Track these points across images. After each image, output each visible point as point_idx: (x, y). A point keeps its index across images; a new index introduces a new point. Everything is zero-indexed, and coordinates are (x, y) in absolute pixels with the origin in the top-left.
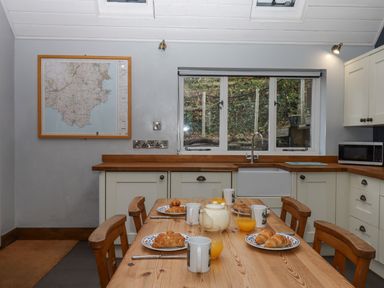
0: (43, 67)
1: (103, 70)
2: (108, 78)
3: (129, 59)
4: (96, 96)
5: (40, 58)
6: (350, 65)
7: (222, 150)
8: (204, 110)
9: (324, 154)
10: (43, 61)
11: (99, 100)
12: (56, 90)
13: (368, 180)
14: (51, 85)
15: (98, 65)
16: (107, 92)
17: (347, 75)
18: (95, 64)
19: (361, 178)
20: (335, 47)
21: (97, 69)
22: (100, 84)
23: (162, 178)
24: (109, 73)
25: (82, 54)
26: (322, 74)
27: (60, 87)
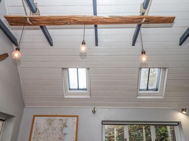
0: (35, 121)
1: (64, 122)
2: (66, 126)
3: (77, 117)
4: (59, 136)
5: (34, 116)
8: (115, 136)
10: (36, 118)
11: (60, 139)
12: (39, 133)
14: (37, 131)
16: (65, 134)
18: (61, 119)
21: (61, 121)
22: (62, 130)
24: (67, 124)
25: (55, 114)
26: (179, 123)
27: (41, 131)
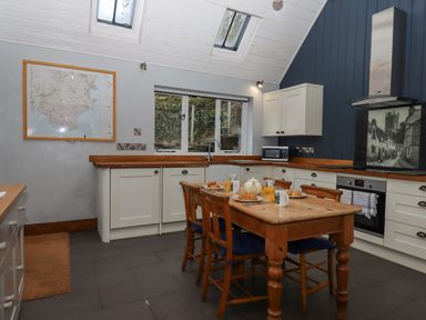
1: (90, 80)
2: (95, 88)
3: (114, 74)
4: (83, 104)
5: (25, 63)
6: (268, 96)
7: (183, 151)
9: (250, 154)
10: (29, 66)
11: (87, 107)
12: (42, 95)
13: (287, 169)
14: (37, 90)
15: (85, 76)
16: (95, 100)
17: (265, 103)
18: (83, 75)
19: (281, 169)
20: (258, 83)
21: (85, 79)
22: (87, 93)
23: (156, 172)
24: (96, 84)
25: (70, 64)
26: (249, 100)
27: (47, 92)
